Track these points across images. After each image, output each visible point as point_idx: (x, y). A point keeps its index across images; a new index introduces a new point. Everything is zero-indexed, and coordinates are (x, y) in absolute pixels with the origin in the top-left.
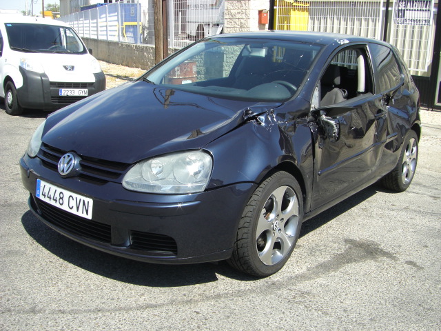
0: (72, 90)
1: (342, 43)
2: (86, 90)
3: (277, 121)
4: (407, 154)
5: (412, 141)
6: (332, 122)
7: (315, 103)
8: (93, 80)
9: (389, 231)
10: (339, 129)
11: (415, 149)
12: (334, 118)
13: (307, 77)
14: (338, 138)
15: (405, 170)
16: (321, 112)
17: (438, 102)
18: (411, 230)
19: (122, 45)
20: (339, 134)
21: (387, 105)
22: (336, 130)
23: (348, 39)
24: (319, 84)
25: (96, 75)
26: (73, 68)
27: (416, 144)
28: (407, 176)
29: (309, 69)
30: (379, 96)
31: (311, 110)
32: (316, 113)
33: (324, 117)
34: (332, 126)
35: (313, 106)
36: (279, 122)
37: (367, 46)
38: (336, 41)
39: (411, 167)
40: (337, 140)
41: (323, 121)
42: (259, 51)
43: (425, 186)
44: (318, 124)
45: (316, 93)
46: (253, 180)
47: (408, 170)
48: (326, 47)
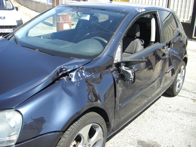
0: (4, 29)
1: (140, 12)
2: (12, 29)
3: (86, 75)
4: (179, 75)
5: (183, 67)
6: (130, 71)
7: (118, 58)
8: (16, 24)
9: (167, 132)
10: (135, 76)
11: (184, 71)
12: (131, 68)
13: (112, 38)
14: (134, 82)
15: (178, 84)
16: (122, 64)
17: (194, 36)
18: (180, 130)
19: (42, 3)
20: (134, 79)
21: (169, 47)
22: (132, 77)
23: (145, 8)
24: (121, 43)
25: (17, 21)
26: (4, 18)
27: (185, 68)
28: (179, 87)
29: (115, 31)
30: (164, 44)
31: (115, 62)
32: (118, 65)
33: (123, 68)
34: (129, 74)
35: (116, 59)
36: (87, 76)
37: (157, 12)
38: (136, 10)
39: (181, 81)
40: (133, 83)
41: (123, 71)
42: (85, 16)
43: (188, 91)
44: (119, 72)
45: (119, 49)
46: (59, 130)
47: (180, 84)
48: (130, 14)
